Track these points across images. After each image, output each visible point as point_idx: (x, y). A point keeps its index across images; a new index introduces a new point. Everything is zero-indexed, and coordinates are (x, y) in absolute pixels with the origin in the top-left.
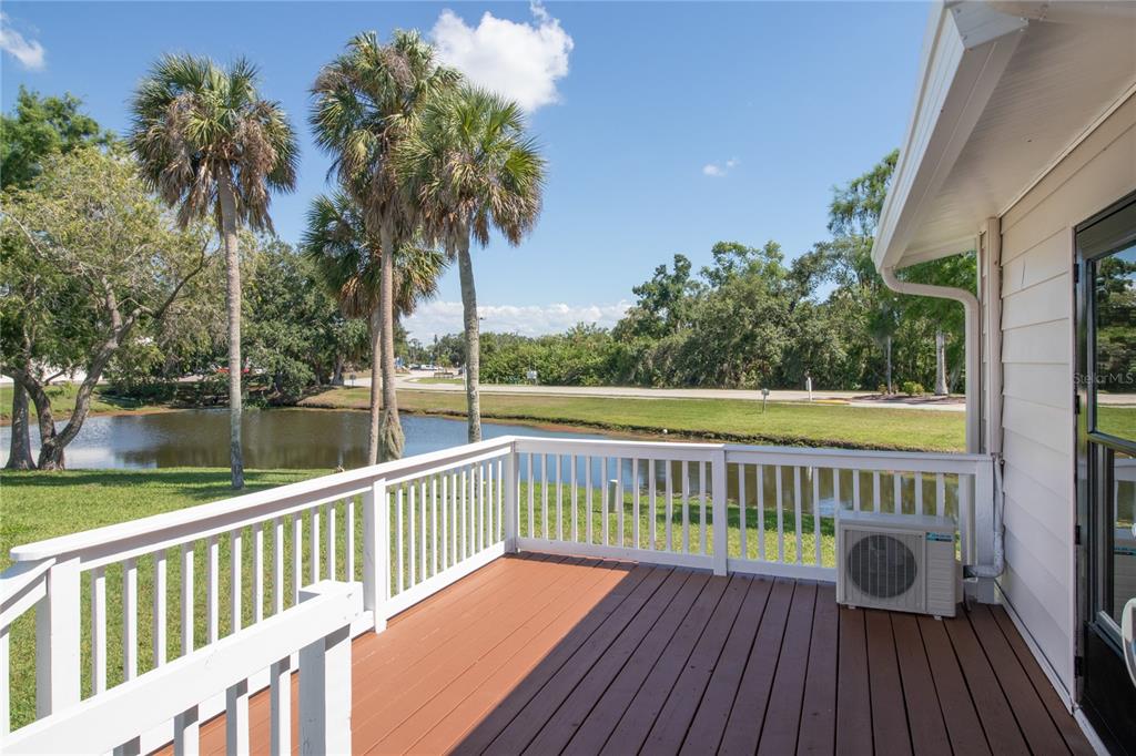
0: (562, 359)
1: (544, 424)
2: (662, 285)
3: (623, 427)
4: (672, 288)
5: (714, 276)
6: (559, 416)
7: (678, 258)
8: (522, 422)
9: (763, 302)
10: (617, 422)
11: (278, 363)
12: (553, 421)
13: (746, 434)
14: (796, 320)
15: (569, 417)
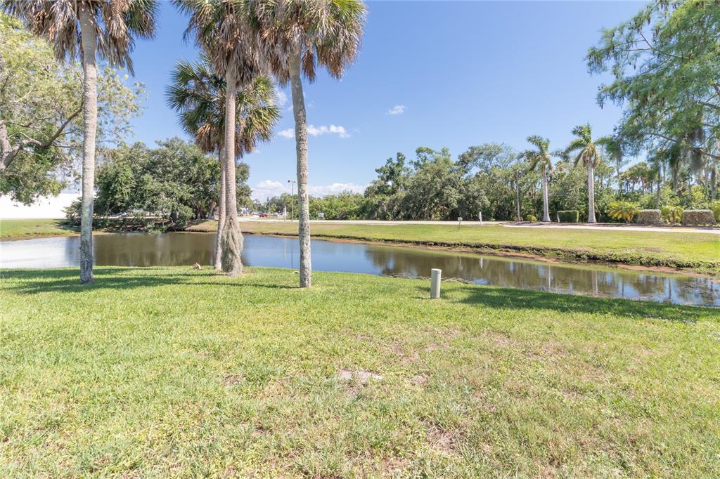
0: (337, 207)
1: (331, 239)
2: (391, 168)
3: (379, 240)
4: (396, 170)
5: (417, 164)
6: (340, 234)
7: (399, 155)
8: (318, 238)
9: (446, 176)
10: (375, 237)
11: (173, 206)
12: (337, 237)
13: (453, 242)
14: (463, 185)
15: (347, 235)
